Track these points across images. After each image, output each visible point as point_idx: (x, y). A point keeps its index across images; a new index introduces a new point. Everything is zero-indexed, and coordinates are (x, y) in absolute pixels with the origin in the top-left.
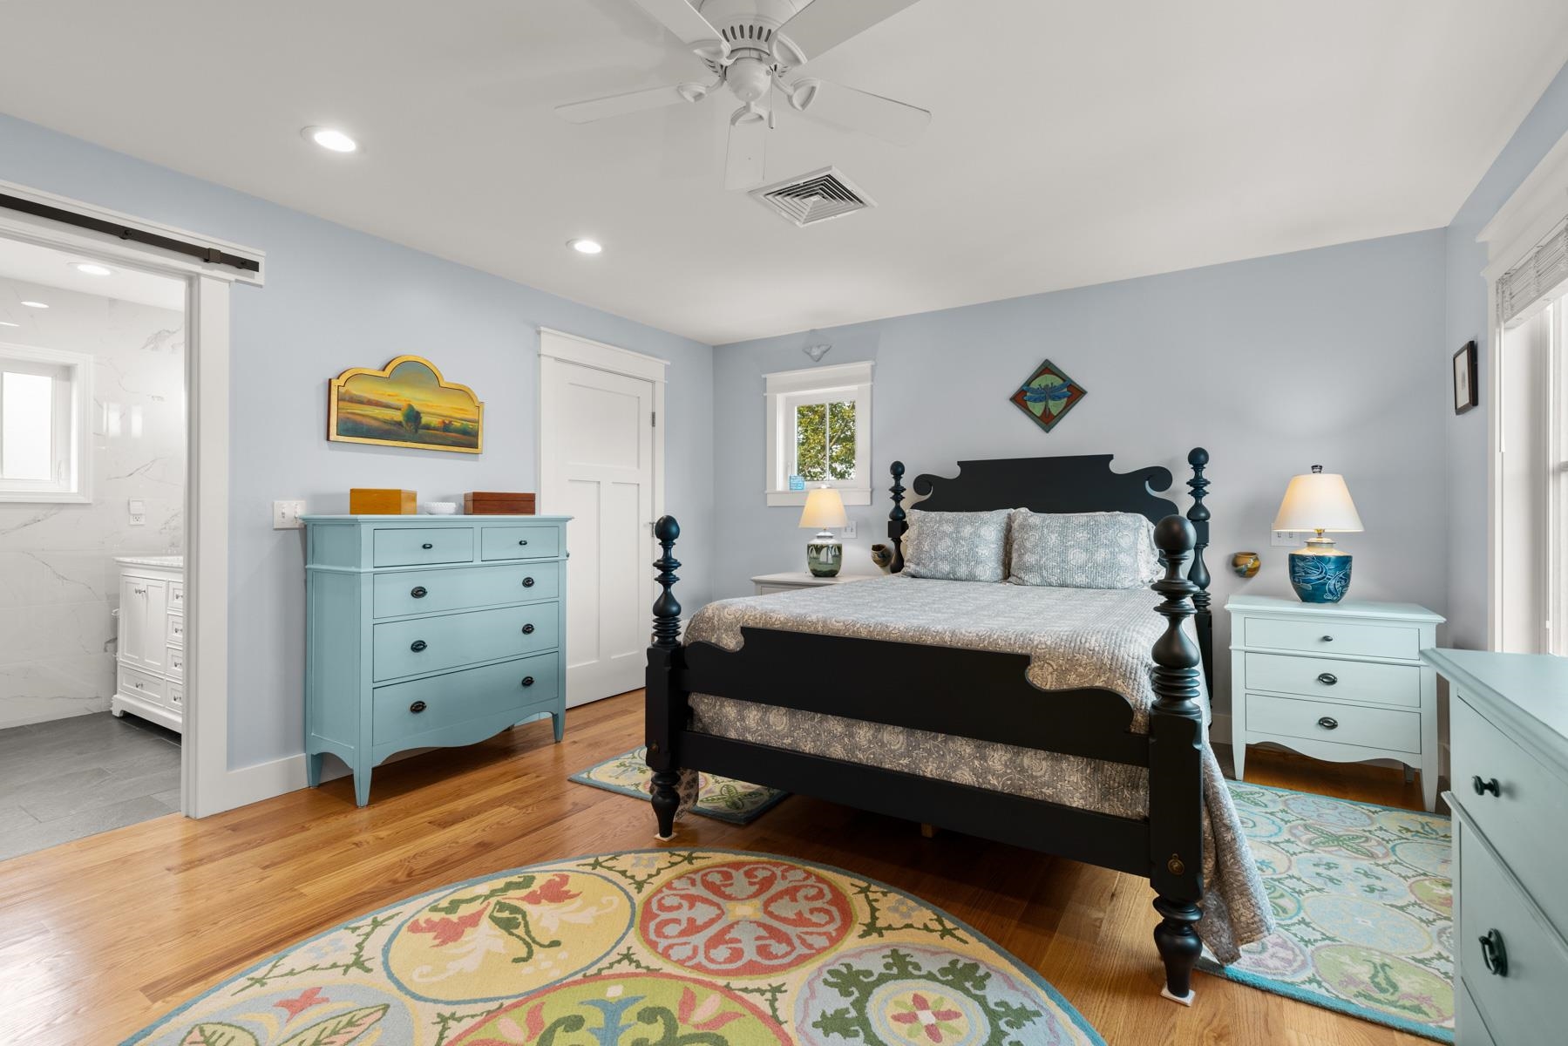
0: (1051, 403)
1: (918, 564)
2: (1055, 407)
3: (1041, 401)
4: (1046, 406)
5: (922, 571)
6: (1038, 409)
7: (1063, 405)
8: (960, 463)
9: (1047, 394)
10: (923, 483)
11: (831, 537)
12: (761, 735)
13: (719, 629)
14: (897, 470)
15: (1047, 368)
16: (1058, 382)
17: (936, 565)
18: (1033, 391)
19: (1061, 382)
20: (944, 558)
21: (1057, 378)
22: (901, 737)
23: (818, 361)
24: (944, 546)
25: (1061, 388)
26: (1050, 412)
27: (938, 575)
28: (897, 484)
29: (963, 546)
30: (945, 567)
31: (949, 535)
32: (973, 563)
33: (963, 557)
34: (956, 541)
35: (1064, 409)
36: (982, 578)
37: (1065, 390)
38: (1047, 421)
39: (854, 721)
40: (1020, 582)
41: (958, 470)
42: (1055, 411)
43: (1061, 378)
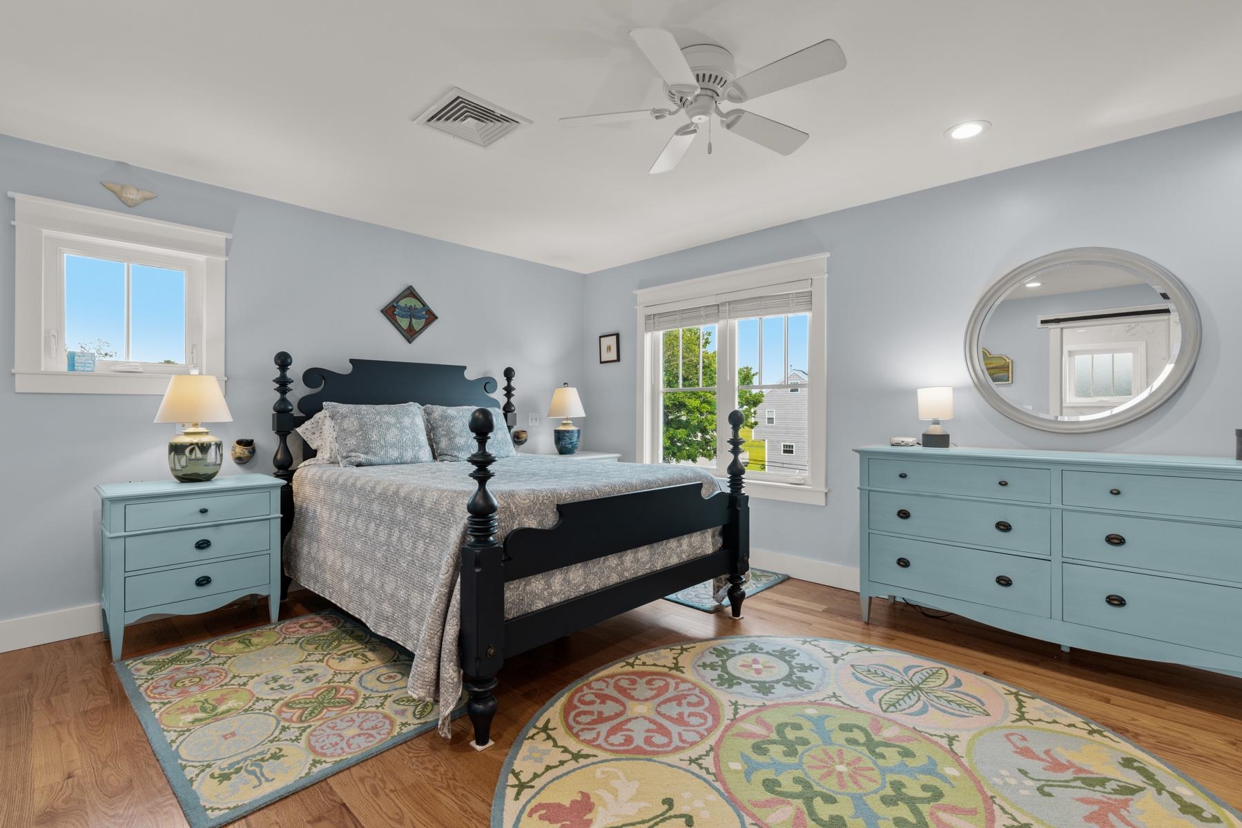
0: (414, 321)
1: (366, 453)
2: (417, 324)
3: (407, 318)
4: (410, 322)
5: (373, 459)
6: (404, 323)
7: (423, 324)
8: (352, 361)
9: (411, 313)
10: (313, 376)
11: (207, 433)
12: (564, 594)
13: (519, 515)
14: (283, 361)
15: (410, 292)
16: (419, 305)
17: (386, 452)
18: (401, 308)
19: (422, 306)
20: (393, 446)
21: (420, 303)
22: (647, 551)
23: (129, 206)
24: (392, 435)
25: (421, 311)
26: (413, 327)
27: (388, 461)
28: (283, 376)
29: (408, 434)
30: (394, 454)
31: (394, 425)
32: (417, 448)
33: (409, 443)
34: (402, 430)
35: (423, 327)
36: (423, 460)
37: (424, 313)
38: (410, 335)
39: (622, 553)
40: (455, 459)
41: (350, 366)
42: (417, 327)
43: (422, 303)
